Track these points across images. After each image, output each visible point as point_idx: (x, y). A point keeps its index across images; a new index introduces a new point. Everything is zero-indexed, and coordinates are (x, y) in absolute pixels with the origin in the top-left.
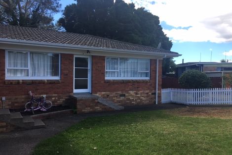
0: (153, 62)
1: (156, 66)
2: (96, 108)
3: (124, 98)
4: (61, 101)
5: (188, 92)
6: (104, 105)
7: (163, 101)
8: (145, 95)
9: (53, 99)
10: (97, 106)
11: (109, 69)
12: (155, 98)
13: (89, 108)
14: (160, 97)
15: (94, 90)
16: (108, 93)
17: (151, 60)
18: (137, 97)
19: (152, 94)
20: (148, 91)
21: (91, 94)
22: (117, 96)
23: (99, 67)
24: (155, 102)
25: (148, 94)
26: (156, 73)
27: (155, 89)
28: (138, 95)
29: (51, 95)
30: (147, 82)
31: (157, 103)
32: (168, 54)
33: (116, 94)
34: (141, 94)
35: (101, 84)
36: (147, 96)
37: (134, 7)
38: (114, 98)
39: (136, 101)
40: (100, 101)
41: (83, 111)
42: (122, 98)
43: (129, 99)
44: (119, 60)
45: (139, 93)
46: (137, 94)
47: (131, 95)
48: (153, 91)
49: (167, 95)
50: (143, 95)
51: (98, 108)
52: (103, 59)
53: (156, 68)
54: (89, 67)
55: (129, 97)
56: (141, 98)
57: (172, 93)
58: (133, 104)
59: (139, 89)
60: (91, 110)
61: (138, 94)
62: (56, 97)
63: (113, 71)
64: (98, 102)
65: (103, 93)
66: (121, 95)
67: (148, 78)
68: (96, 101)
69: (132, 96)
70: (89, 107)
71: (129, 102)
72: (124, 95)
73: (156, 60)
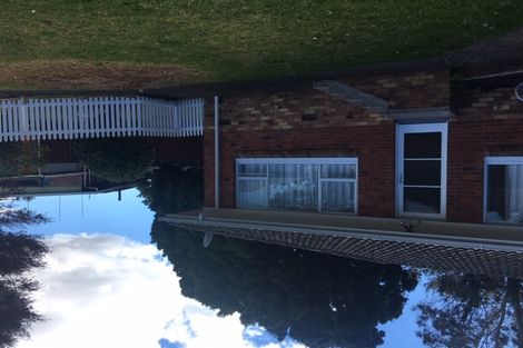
0: (229, 201)
1: (220, 192)
2: (393, 85)
3: (306, 113)
4: (485, 100)
5: (139, 129)
6: (371, 92)
7: (197, 106)
8: (246, 119)
9: (505, 107)
10: (389, 89)
11: (344, 183)
12: (220, 111)
13: (414, 83)
14: (209, 115)
15: (388, 131)
16: (350, 124)
17: (234, 207)
18: (269, 114)
19: (228, 123)
20: (239, 129)
21: (395, 122)
22: (325, 115)
23: (376, 190)
24: (220, 102)
25: (241, 123)
26: (220, 174)
27: (221, 134)
28: (267, 118)
29: (513, 116)
30: (243, 152)
31: (216, 98)
32: (195, 223)
33: (327, 122)
34: (259, 122)
35: (371, 147)
36: (241, 116)
37: (241, 318)
38: (333, 110)
39: (273, 104)
40: (383, 102)
41: (431, 77)
42: (311, 111)
43: (291, 108)
44: (320, 207)
45: (263, 125)
46: (271, 122)
47: (285, 118)
48: (226, 128)
49: (188, 120)
50: (253, 119)
51: (388, 84)
52: (364, 210)
53: (221, 186)
54: (400, 188)
55: (290, 113)
56: (257, 112)
57: (176, 125)
58: (280, 97)
59: (264, 135)
60: (406, 79)
61: (266, 121)
62: (497, 113)
63: (333, 180)
64: (388, 100)
65: (364, 123)
66: (312, 118)
67: (241, 161)
68: (392, 103)
69: (282, 116)
70: (413, 87)
71: (291, 102)
72: (305, 118)
73: (221, 206)
